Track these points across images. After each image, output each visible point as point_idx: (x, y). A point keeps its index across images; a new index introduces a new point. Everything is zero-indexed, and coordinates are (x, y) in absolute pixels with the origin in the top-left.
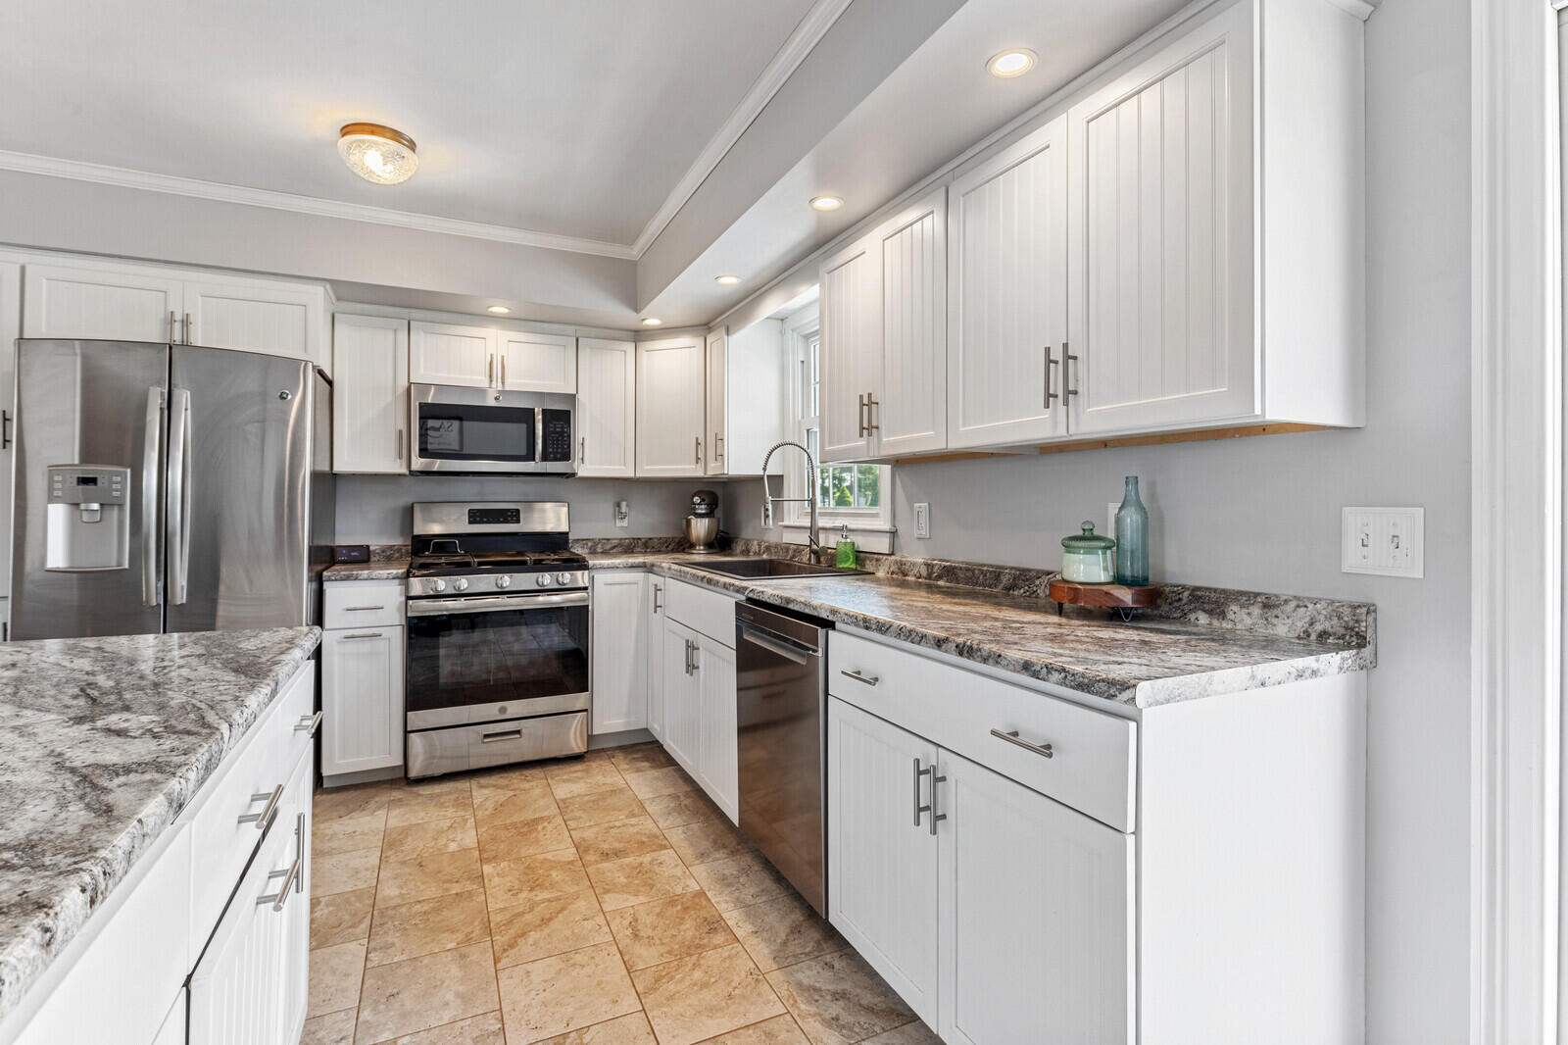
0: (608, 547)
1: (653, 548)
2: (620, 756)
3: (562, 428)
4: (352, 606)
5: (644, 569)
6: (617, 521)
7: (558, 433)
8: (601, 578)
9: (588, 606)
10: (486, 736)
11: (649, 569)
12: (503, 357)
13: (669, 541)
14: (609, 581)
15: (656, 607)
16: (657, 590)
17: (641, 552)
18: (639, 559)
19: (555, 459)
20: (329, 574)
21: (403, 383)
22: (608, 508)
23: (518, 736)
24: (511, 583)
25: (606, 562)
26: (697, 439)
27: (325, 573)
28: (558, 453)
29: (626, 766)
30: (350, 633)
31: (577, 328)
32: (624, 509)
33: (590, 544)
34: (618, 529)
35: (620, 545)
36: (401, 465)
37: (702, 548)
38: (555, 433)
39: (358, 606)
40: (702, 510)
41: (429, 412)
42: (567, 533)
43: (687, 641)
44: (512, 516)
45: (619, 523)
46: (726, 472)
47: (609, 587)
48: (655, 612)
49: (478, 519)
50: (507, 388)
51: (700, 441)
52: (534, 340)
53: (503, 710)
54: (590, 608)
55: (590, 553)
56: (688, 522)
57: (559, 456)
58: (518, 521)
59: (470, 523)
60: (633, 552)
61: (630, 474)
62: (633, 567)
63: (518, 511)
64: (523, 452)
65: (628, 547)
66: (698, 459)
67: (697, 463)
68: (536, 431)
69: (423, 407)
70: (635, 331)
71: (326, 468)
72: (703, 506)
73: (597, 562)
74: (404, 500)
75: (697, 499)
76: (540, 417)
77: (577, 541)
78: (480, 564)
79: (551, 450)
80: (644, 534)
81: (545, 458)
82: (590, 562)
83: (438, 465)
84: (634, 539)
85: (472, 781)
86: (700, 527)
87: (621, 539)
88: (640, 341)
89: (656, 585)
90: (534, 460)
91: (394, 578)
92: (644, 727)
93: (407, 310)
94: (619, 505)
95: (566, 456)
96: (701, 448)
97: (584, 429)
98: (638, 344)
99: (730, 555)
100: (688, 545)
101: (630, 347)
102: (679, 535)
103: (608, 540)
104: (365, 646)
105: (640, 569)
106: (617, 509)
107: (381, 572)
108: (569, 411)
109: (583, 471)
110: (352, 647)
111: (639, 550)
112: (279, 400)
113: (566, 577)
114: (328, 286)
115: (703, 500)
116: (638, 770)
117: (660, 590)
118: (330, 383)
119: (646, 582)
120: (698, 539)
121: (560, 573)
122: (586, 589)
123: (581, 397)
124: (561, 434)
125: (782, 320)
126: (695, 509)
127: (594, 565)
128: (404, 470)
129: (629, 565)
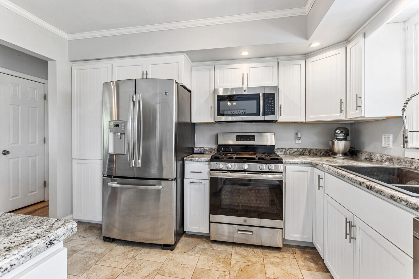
0: (292, 152)
1: (313, 153)
2: (299, 253)
3: (271, 101)
4: (192, 171)
5: (311, 165)
6: (296, 141)
7: (270, 103)
8: (288, 167)
9: (283, 181)
10: (238, 230)
11: (314, 165)
12: (247, 74)
13: (321, 150)
14: (293, 170)
15: (319, 187)
16: (319, 178)
17: (307, 155)
18: (308, 160)
19: (269, 115)
20: (186, 158)
21: (212, 89)
22: (292, 135)
23: (251, 233)
24: (248, 167)
25: (291, 160)
26: (341, 100)
27: (184, 158)
28: (269, 112)
29: (303, 264)
30: (192, 181)
31: (278, 57)
32: (299, 136)
33: (284, 150)
34: (297, 145)
35: (298, 151)
36: (212, 119)
37: (341, 155)
38: (268, 103)
39: (195, 171)
40: (341, 136)
41: (221, 99)
42: (274, 146)
43: (346, 219)
44: (252, 138)
45: (297, 142)
46: (363, 115)
47: (293, 172)
48: (319, 189)
49: (240, 139)
50: (249, 86)
51: (344, 101)
52: (259, 66)
53: (245, 221)
54: (284, 181)
55: (284, 154)
56: (333, 143)
57: (270, 113)
58: (254, 140)
59: (237, 140)
60: (303, 155)
61: (303, 120)
62: (305, 164)
63: (254, 136)
64: (255, 112)
65: (302, 153)
66: (341, 111)
67: (341, 112)
68: (260, 104)
69: (218, 96)
70: (305, 54)
71: (189, 121)
72: (342, 135)
73: (287, 160)
74: (216, 132)
75: (338, 132)
76: (262, 98)
77: (278, 149)
78: (237, 158)
79: (266, 111)
80: (309, 147)
81: (264, 114)
82: (284, 160)
83: (223, 118)
84: (304, 149)
85: (233, 248)
86: (340, 146)
87: (298, 149)
88: (308, 58)
89: (319, 176)
90: (259, 115)
91: (206, 162)
92: (312, 242)
93: (213, 62)
94: (297, 134)
95: (273, 113)
96: (344, 105)
97: (280, 101)
98: (307, 60)
99: (358, 160)
100: (331, 152)
101: (303, 62)
102: (326, 148)
103: (292, 149)
104: (197, 186)
105: (309, 165)
106: (296, 136)
107: (202, 159)
108: (275, 93)
109: (281, 119)
110: (193, 186)
111: (306, 154)
112: (165, 95)
113: (273, 167)
114: (185, 54)
115: (342, 132)
116: (309, 269)
117: (322, 178)
118: (190, 92)
119: (312, 173)
120: (339, 151)
121: (270, 165)
122: (282, 173)
123: (279, 87)
124: (271, 103)
125: (405, 22)
126: (336, 136)
127: (286, 162)
128: (213, 121)
129: (303, 163)
